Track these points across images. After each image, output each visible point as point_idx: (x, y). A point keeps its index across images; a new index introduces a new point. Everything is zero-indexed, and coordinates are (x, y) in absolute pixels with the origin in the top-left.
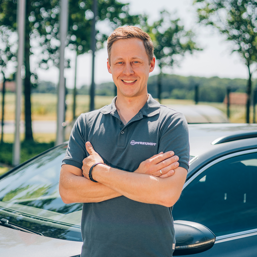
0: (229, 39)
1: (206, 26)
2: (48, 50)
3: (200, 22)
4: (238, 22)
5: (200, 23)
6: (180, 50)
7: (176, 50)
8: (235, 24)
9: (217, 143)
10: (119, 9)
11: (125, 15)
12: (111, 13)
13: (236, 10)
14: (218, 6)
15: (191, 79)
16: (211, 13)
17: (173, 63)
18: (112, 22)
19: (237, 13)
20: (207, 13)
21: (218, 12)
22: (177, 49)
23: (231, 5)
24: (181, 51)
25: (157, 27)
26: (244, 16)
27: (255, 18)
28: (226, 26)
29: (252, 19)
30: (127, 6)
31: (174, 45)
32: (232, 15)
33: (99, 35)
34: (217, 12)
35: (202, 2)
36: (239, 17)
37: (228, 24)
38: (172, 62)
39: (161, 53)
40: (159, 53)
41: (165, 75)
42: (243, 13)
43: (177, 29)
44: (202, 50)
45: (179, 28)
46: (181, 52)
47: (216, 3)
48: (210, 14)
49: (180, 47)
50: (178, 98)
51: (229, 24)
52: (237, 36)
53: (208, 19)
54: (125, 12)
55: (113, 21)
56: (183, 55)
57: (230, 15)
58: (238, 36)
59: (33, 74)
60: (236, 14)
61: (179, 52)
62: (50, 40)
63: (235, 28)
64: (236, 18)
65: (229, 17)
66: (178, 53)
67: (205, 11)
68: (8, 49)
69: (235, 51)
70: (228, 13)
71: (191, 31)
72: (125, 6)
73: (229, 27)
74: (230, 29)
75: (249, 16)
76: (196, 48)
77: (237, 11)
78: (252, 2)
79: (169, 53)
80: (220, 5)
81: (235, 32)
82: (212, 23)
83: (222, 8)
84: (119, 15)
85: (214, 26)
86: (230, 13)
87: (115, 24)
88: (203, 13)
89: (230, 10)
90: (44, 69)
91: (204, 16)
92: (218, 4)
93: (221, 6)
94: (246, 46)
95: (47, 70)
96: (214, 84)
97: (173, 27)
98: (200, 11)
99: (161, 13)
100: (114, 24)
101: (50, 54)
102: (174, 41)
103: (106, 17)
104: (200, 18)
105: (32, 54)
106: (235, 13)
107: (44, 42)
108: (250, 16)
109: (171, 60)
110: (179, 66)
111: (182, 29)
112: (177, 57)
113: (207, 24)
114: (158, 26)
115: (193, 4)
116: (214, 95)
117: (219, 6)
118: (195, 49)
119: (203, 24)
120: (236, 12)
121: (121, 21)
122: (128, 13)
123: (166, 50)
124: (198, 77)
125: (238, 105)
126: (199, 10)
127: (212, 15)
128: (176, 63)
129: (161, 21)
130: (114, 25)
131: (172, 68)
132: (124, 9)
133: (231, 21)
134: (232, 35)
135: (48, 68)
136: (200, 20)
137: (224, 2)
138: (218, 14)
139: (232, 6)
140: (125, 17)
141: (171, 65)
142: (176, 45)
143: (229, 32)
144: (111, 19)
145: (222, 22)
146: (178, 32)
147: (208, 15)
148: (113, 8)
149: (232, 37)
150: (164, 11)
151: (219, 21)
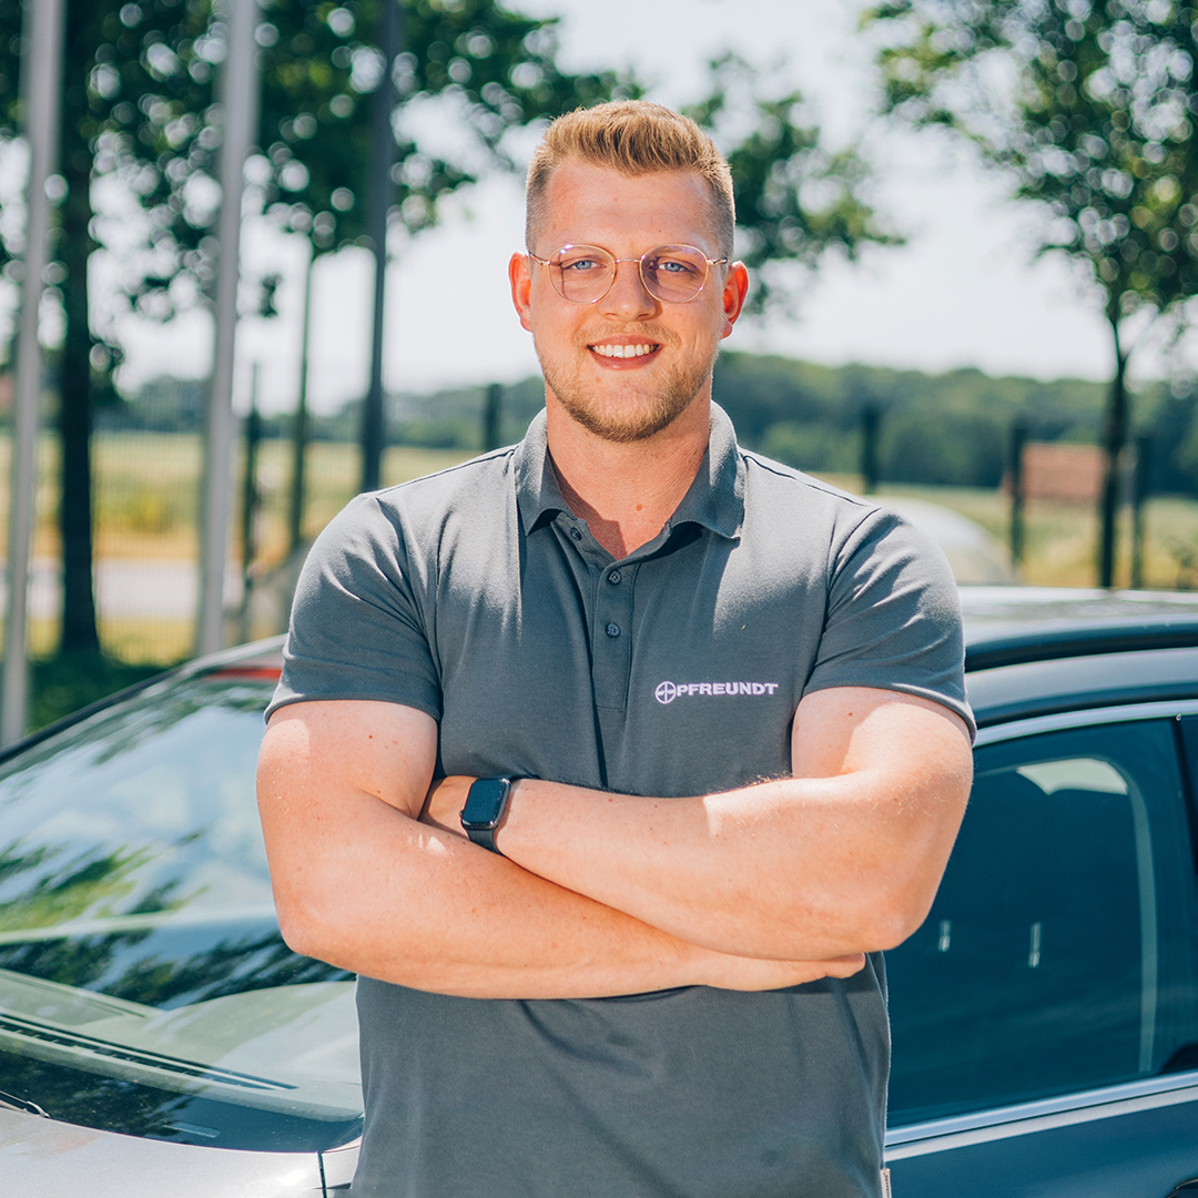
0: (1026, 192)
1: (918, 130)
3: (889, 110)
4: (1070, 116)
5: (892, 116)
6: (801, 240)
7: (780, 240)
8: (1053, 122)
10: (510, 42)
11: (541, 73)
12: (472, 60)
13: (1060, 57)
14: (978, 36)
15: (855, 375)
16: (941, 69)
17: (766, 302)
18: (478, 105)
19: (1062, 72)
20: (925, 71)
21: (978, 66)
22: (788, 235)
23: (1039, 34)
24: (803, 245)
26: (1099, 86)
27: (1149, 96)
28: (1012, 129)
29: (1132, 99)
30: (549, 32)
31: (774, 215)
32: (1043, 81)
33: (417, 161)
34: (970, 67)
35: (901, 19)
36: (1075, 93)
37: (1022, 124)
38: (762, 295)
42: (1091, 70)
43: (787, 144)
44: (900, 242)
45: (795, 140)
46: (805, 250)
47: (966, 24)
48: (937, 73)
49: (800, 229)
51: (1028, 124)
52: (1061, 181)
53: (930, 100)
54: (537, 60)
55: (481, 100)
56: (813, 266)
57: (1029, 81)
58: (1071, 179)
59: (100, 341)
60: (1060, 74)
61: (794, 249)
62: (181, 185)
63: (1052, 139)
64: (1059, 94)
65: (1025, 90)
66: (792, 255)
67: (917, 58)
69: (1051, 247)
70: (1024, 73)
71: (850, 155)
72: (538, 28)
73: (1028, 135)
74: (1032, 145)
75: (1121, 86)
76: (874, 236)
77: (1066, 61)
78: (1133, 23)
79: (751, 252)
80: (987, 35)
81: (1055, 161)
82: (945, 118)
83: (994, 49)
84: (511, 72)
85: (954, 131)
86: (1032, 72)
87: (493, 115)
88: (907, 70)
89: (1032, 59)
90: (154, 318)
91: (910, 84)
92: (975, 29)
93: (989, 39)
94: (1101, 229)
95: (167, 325)
96: (961, 404)
97: (769, 131)
98: (893, 60)
99: (714, 65)
100: (486, 112)
101: (181, 249)
102: (773, 197)
103: (448, 81)
104: (889, 90)
105: (98, 245)
106: (1055, 71)
107: (155, 194)
108: (1124, 88)
109: (758, 287)
110: (791, 316)
111: (810, 141)
112: (782, 274)
113: (923, 121)
115: (861, 27)
116: (957, 455)
117: (982, 39)
118: (870, 237)
119: (907, 120)
120: (1059, 69)
121: (520, 101)
122: (552, 66)
124: (887, 370)
125: (1065, 501)
126: (887, 54)
127: (948, 77)
128: (780, 301)
129: (715, 103)
130: (486, 121)
131: (761, 325)
132: (533, 43)
133: (1037, 111)
134: (1041, 175)
135: (169, 317)
136: (892, 103)
137: (1005, 21)
138: (974, 75)
139: (1040, 39)
140: (541, 80)
141: (755, 308)
142: (781, 216)
143: (1024, 158)
144: (473, 88)
145: (996, 112)
146: (793, 156)
147: (928, 78)
148: (480, 37)
149: (1041, 186)
150: (728, 57)
151: (983, 107)
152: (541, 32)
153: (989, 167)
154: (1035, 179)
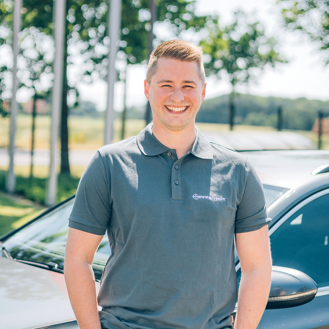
0: (323, 48)
1: (293, 31)
2: (92, 59)
5: (286, 27)
6: (259, 62)
7: (254, 62)
9: (320, 172)
10: (182, 7)
11: (191, 16)
12: (172, 13)
15: (271, 99)
16: (300, 14)
17: (249, 79)
18: (174, 25)
20: (295, 15)
21: (310, 13)
22: (256, 60)
23: (326, 4)
25: (229, 32)
28: (319, 30)
30: (193, 5)
31: (252, 54)
32: (327, 17)
33: (156, 40)
34: (308, 14)
37: (322, 29)
38: (248, 77)
39: (234, 65)
40: (232, 66)
41: (238, 94)
43: (254, 36)
44: (287, 62)
45: (258, 34)
46: (260, 65)
47: (307, 1)
48: (298, 15)
49: (259, 59)
50: (254, 124)
51: (324, 29)
53: (296, 23)
54: (190, 13)
55: (174, 24)
56: (262, 69)
57: (324, 17)
61: (257, 64)
62: (94, 47)
65: (323, 20)
67: (292, 11)
68: (41, 57)
70: (322, 15)
71: (273, 38)
73: (323, 32)
74: (325, 35)
80: (312, 5)
82: (300, 28)
83: (314, 9)
84: (182, 16)
85: (303, 31)
86: (325, 15)
87: (177, 27)
88: (290, 15)
89: (325, 11)
90: (87, 83)
91: (290, 19)
92: (309, 3)
93: (313, 6)
95: (90, 85)
96: (300, 107)
97: (250, 32)
98: (286, 12)
99: (235, 13)
101: (95, 64)
104: (285, 20)
105: (71, 63)
107: (86, 49)
109: (247, 75)
110: (256, 83)
111: (262, 34)
112: (254, 71)
113: (295, 29)
114: (231, 31)
115: (276, 3)
117: (311, 6)
118: (279, 61)
119: (290, 29)
121: (185, 24)
122: (194, 14)
123: (241, 62)
124: (280, 98)
126: (284, 11)
127: (301, 17)
128: (253, 79)
129: (235, 24)
130: (176, 29)
131: (247, 85)
132: (188, 8)
133: (326, 26)
134: (327, 43)
135: (91, 82)
136: (286, 24)
141: (246, 81)
142: (254, 55)
143: (323, 39)
144: (172, 20)
145: (315, 26)
147: (296, 17)
149: (327, 46)
150: (239, 11)
151: (311, 25)
152: (190, 5)
153: (313, 41)
154: (325, 44)
